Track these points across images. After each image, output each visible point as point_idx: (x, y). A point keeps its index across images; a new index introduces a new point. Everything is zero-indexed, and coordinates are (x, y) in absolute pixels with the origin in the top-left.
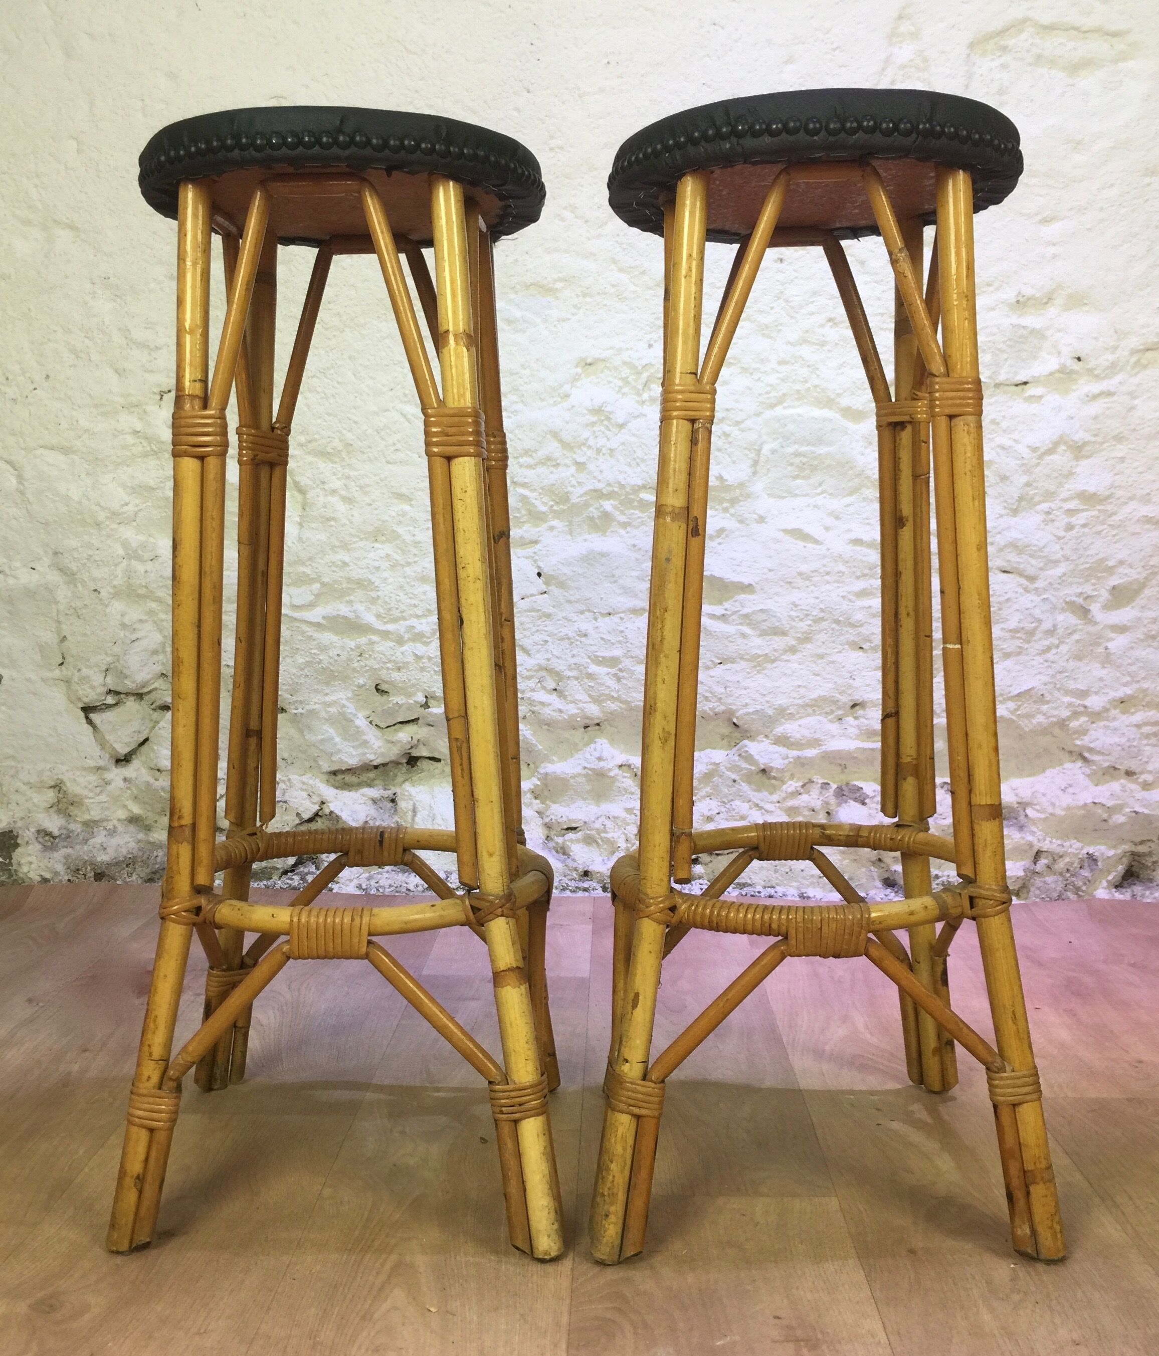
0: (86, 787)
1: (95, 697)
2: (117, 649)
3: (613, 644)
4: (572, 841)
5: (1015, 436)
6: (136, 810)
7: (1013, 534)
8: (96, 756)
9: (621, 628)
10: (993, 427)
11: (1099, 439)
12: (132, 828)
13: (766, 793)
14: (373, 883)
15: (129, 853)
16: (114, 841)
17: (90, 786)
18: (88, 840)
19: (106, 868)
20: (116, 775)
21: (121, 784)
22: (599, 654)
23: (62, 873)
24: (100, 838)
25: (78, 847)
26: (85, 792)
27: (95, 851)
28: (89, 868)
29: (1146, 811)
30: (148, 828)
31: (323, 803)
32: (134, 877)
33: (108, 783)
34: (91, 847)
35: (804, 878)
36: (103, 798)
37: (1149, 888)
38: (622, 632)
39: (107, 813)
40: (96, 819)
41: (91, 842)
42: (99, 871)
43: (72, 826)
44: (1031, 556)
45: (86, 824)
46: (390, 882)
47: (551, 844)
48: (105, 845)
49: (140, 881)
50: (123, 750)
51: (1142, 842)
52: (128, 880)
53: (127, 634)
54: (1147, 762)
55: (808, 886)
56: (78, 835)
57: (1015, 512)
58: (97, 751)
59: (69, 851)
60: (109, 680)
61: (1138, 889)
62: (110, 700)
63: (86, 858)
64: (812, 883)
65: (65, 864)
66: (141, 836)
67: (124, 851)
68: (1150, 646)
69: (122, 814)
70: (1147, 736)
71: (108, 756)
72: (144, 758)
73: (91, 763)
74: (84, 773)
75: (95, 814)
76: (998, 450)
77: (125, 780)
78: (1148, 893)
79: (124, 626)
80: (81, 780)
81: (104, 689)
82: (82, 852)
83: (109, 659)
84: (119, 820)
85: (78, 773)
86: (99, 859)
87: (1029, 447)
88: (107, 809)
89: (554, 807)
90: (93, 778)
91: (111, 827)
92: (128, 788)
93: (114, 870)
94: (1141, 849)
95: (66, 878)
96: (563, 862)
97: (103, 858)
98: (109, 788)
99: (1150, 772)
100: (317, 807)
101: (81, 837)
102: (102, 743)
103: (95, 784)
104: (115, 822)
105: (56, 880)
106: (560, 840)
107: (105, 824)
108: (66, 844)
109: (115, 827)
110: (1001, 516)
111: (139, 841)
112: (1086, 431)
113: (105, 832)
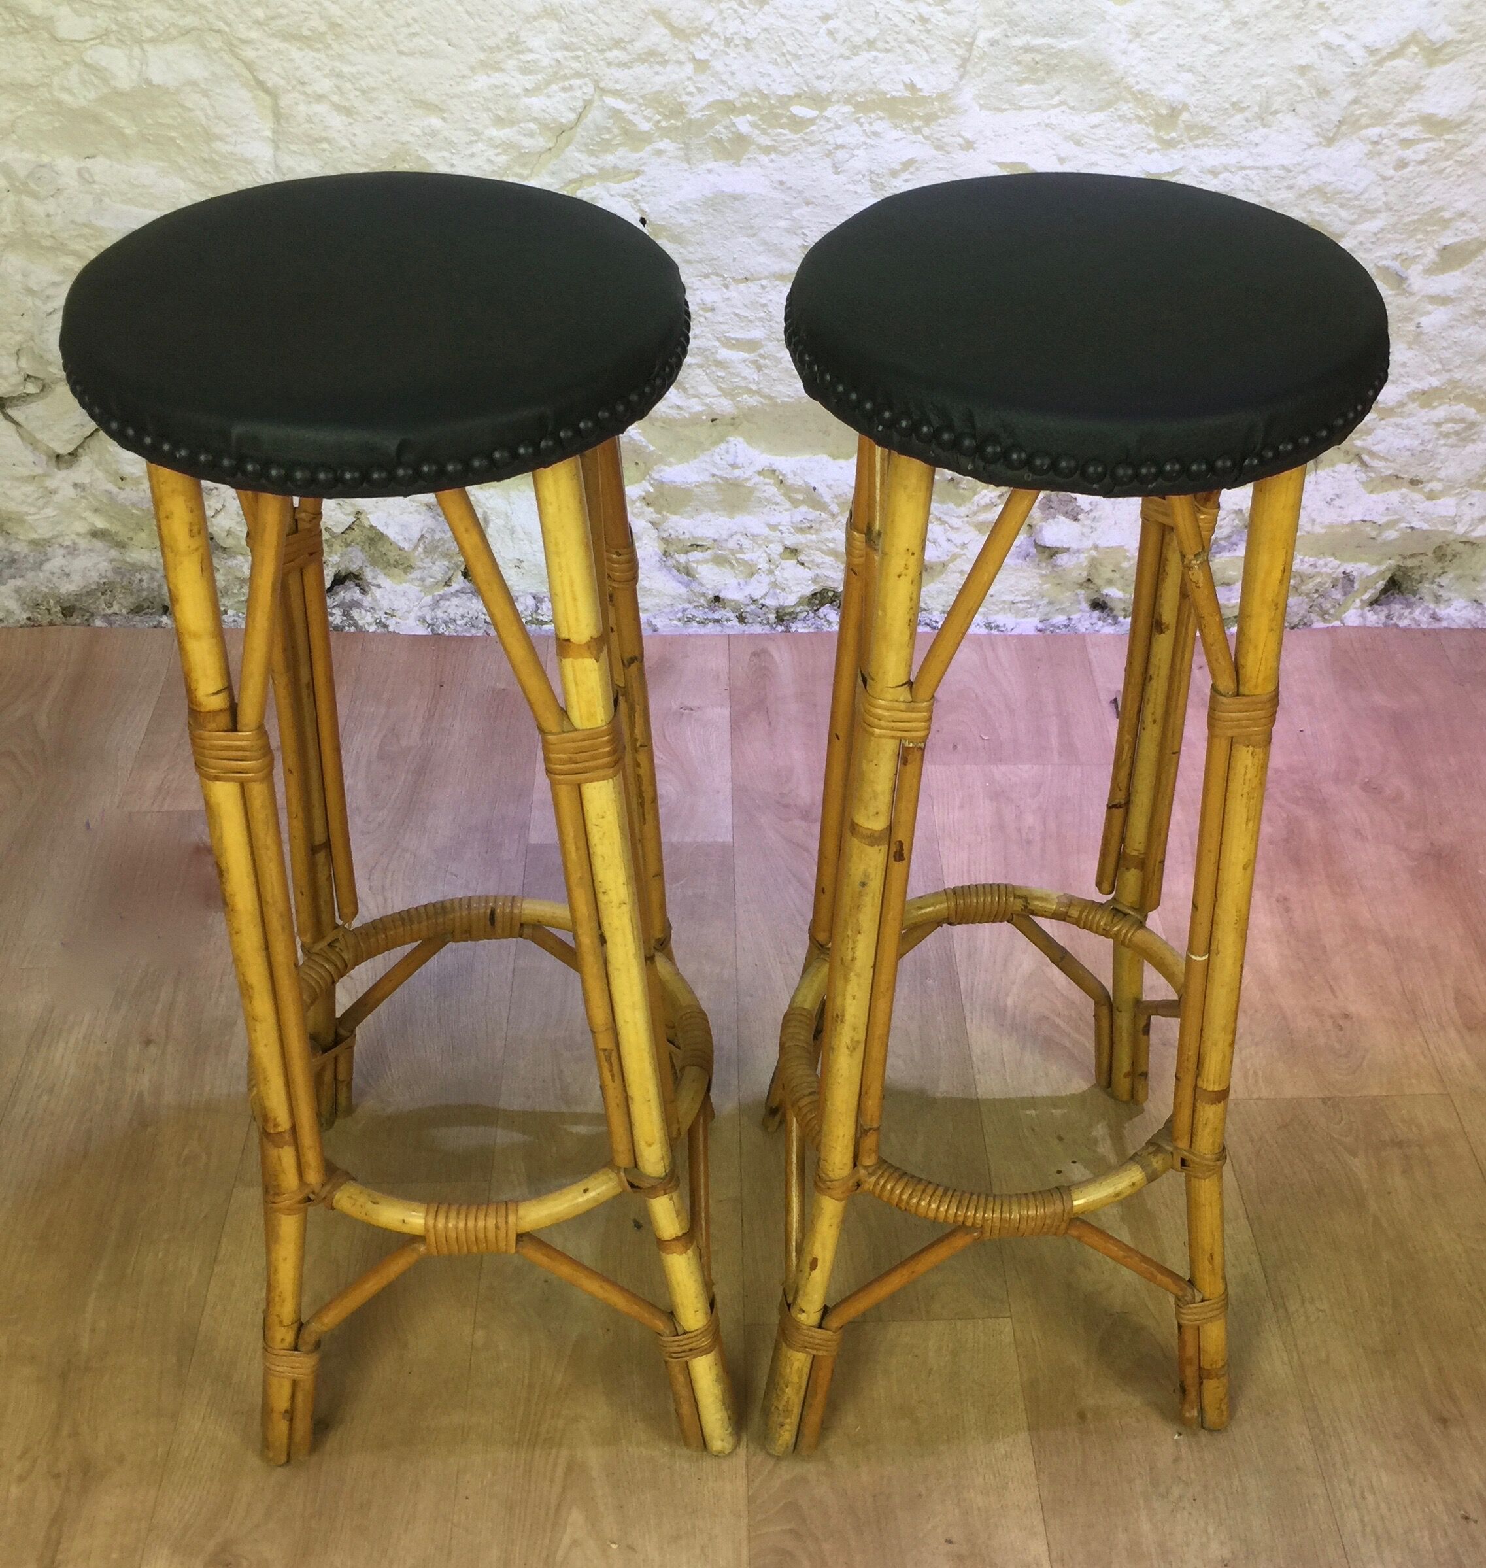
0: (23, 502)
1: (10, 389)
2: (27, 324)
3: (751, 321)
4: (697, 562)
5: (1347, 29)
6: (100, 523)
7: (1321, 176)
8: (26, 460)
9: (763, 301)
10: (1320, 13)
11: (1467, 36)
12: (98, 544)
13: (952, 506)
14: (439, 613)
15: (101, 576)
16: (80, 563)
17: (30, 500)
18: (41, 564)
19: (76, 600)
20: (62, 480)
21: (72, 492)
22: (732, 335)
23: (17, 612)
24: (57, 562)
25: (30, 575)
26: (24, 508)
27: (55, 579)
28: (52, 602)
29: (1425, 527)
30: (121, 546)
31: (358, 513)
32: (116, 608)
33: (52, 492)
34: (48, 574)
35: (993, 604)
36: (50, 511)
37: (1409, 605)
38: (764, 305)
39: (60, 528)
40: (47, 536)
41: (47, 566)
42: (66, 605)
43: (16, 547)
44: (1342, 206)
45: (33, 543)
46: (461, 611)
47: (670, 562)
48: (67, 571)
49: (124, 611)
50: (64, 450)
51: (1412, 556)
52: (108, 611)
53: (39, 303)
54: (1439, 469)
55: (998, 612)
56: (25, 557)
57: (1330, 141)
58: (28, 456)
59: (19, 582)
60: (24, 363)
61: (1396, 608)
62: (31, 388)
63: (47, 590)
64: (1003, 609)
65: (17, 600)
66: (114, 553)
67: (94, 576)
68: (1476, 323)
69: (81, 527)
70: (1447, 436)
71: (44, 458)
72: (96, 457)
73: (24, 472)
74: (17, 484)
75: (44, 532)
76: (1321, 49)
77: (75, 485)
78: (1407, 612)
79: (30, 291)
80: (16, 493)
81: (19, 378)
82: (38, 581)
83: (19, 338)
84: (78, 534)
85: (8, 484)
86: (63, 591)
87: (1366, 47)
88: (59, 523)
89: (674, 518)
90: (29, 489)
91: (69, 543)
92: (83, 497)
93: (87, 602)
94: (1409, 563)
95: (25, 616)
96: (687, 585)
97: (68, 588)
98: (56, 498)
99: (1440, 480)
100: (352, 519)
101: (31, 560)
102: (32, 443)
103: (36, 496)
104: (73, 537)
105: (11, 621)
106: (682, 559)
107: (60, 540)
108: (12, 571)
109: (74, 543)
110: (1310, 146)
111: (111, 561)
112: (1450, 24)
113: (62, 551)
